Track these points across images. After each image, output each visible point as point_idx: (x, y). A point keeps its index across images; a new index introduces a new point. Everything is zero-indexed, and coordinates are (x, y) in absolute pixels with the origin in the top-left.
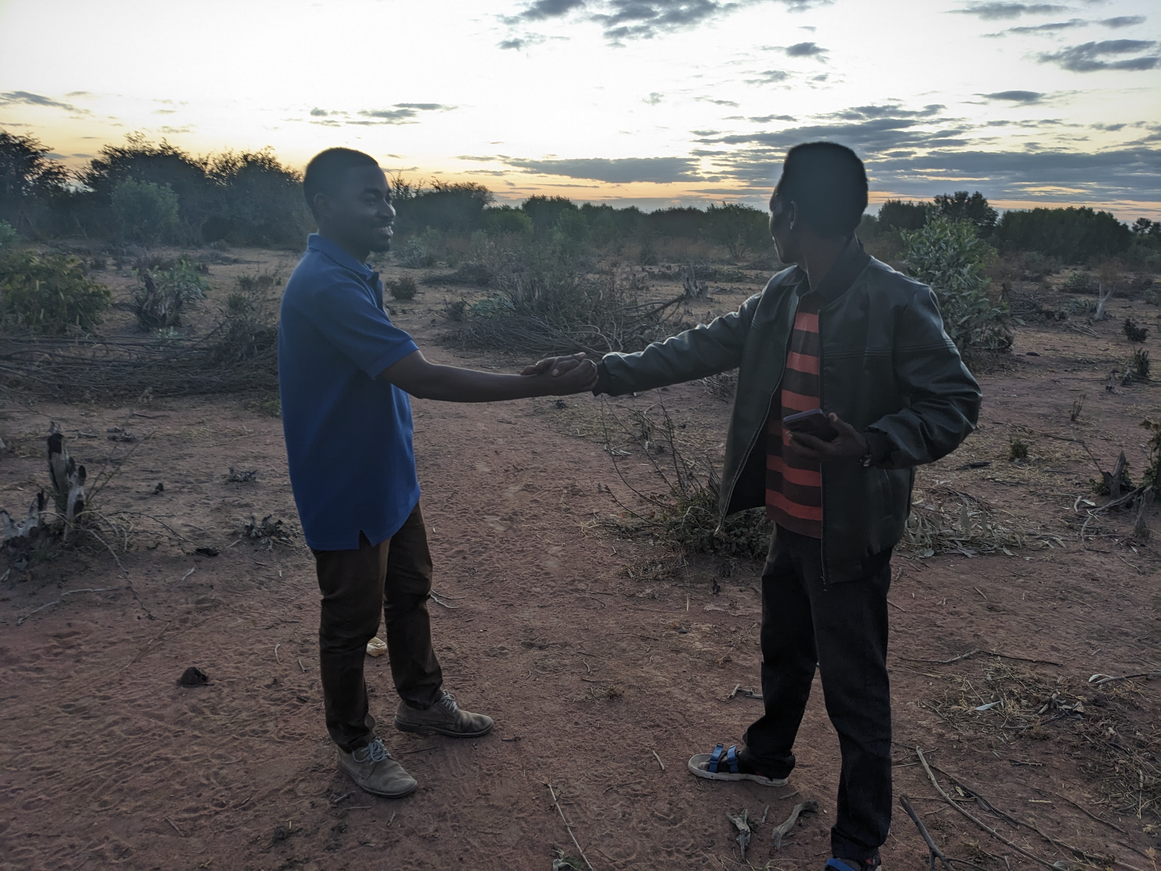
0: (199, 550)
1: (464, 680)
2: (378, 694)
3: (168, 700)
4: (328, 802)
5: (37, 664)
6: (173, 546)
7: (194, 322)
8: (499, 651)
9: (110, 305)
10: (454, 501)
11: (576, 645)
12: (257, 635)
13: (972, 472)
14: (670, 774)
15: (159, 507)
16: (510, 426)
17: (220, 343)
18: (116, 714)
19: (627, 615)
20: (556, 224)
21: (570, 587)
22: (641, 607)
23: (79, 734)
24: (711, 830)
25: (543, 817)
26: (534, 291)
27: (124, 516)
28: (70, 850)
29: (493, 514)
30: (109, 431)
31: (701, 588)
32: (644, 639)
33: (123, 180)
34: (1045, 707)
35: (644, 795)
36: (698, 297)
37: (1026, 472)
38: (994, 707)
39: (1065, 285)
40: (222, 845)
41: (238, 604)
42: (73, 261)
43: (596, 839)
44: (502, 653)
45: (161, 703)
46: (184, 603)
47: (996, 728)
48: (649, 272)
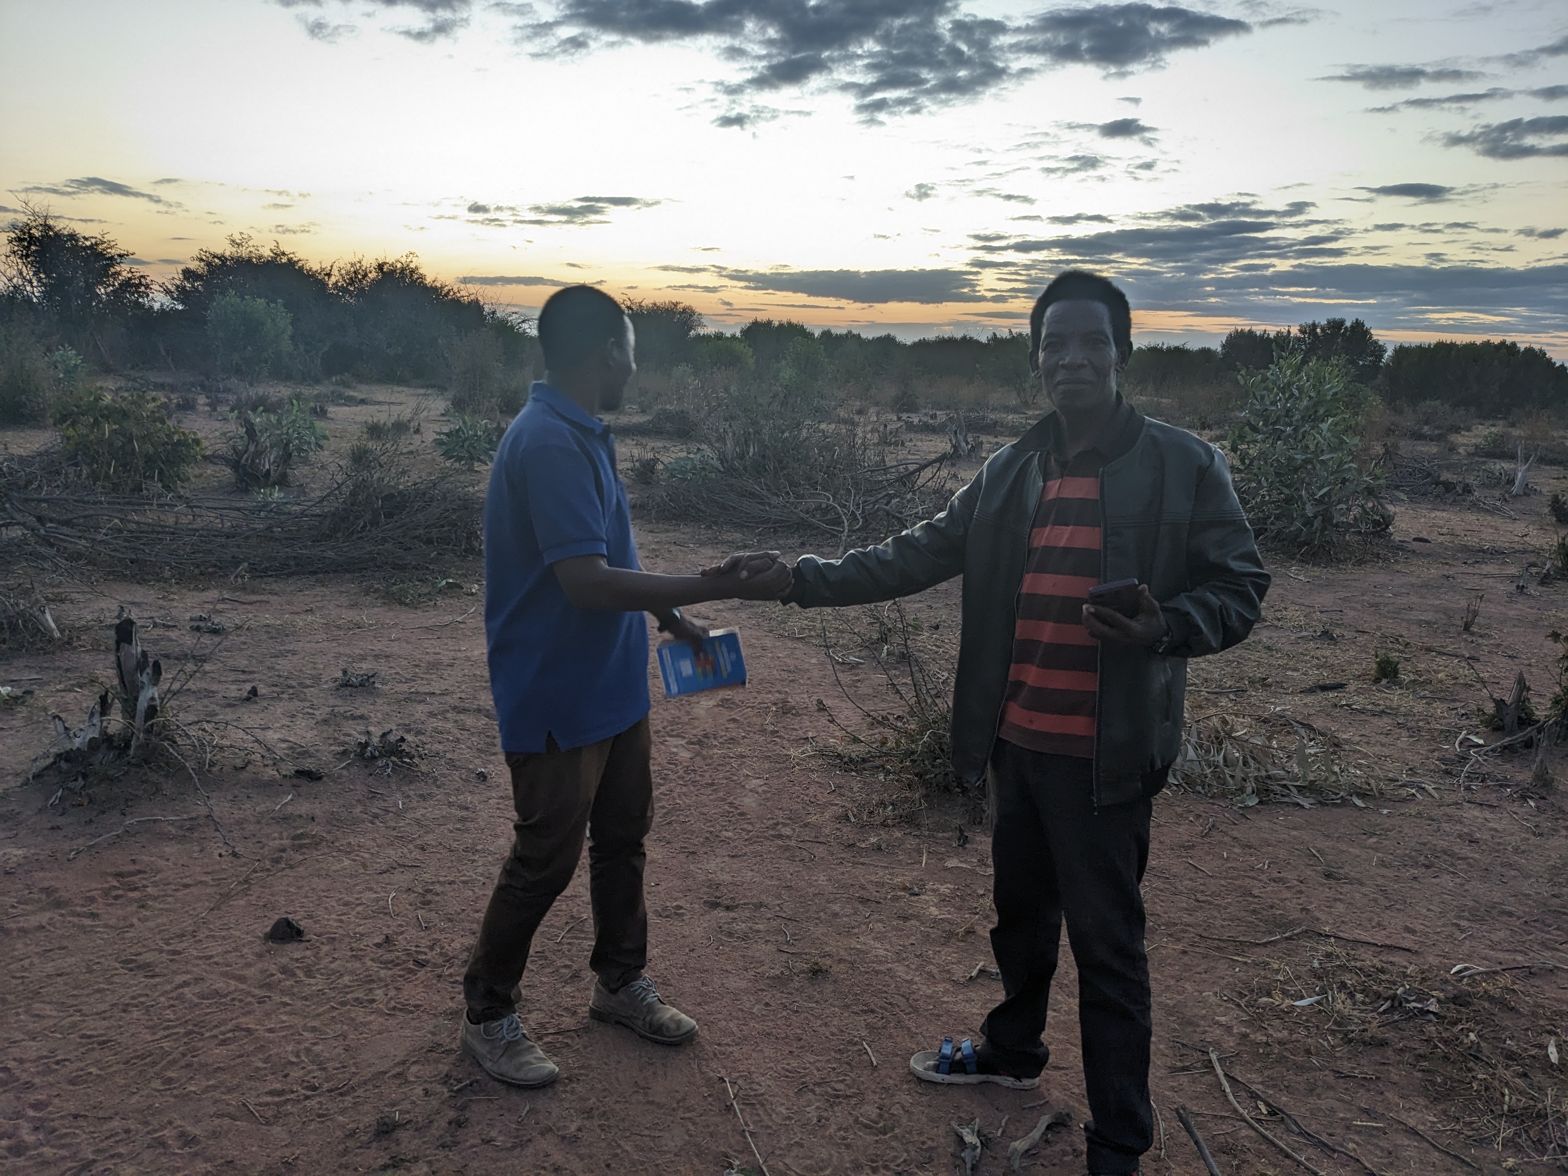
0: (297, 772)
3: (251, 958)
4: (445, 1090)
5: (93, 908)
6: (267, 766)
7: (303, 481)
8: (673, 911)
9: (199, 457)
11: (774, 906)
12: (367, 881)
13: (1321, 695)
14: (883, 1072)
15: (251, 717)
17: (337, 508)
18: (187, 972)
19: (843, 870)
20: (785, 358)
21: (772, 833)
22: (862, 860)
23: (140, 995)
24: (930, 1143)
25: (715, 1119)
26: (748, 446)
27: (206, 726)
28: (125, 1136)
29: (678, 736)
30: (192, 619)
31: (943, 838)
32: (864, 901)
33: (223, 295)
34: (1388, 1004)
35: (848, 1097)
36: (969, 455)
37: (1395, 697)
38: (1319, 1003)
39: (1477, 446)
40: (313, 1137)
41: (344, 842)
42: (154, 400)
43: (781, 1149)
44: (677, 913)
45: (244, 961)
46: (277, 838)
47: (1318, 1027)
48: (906, 422)
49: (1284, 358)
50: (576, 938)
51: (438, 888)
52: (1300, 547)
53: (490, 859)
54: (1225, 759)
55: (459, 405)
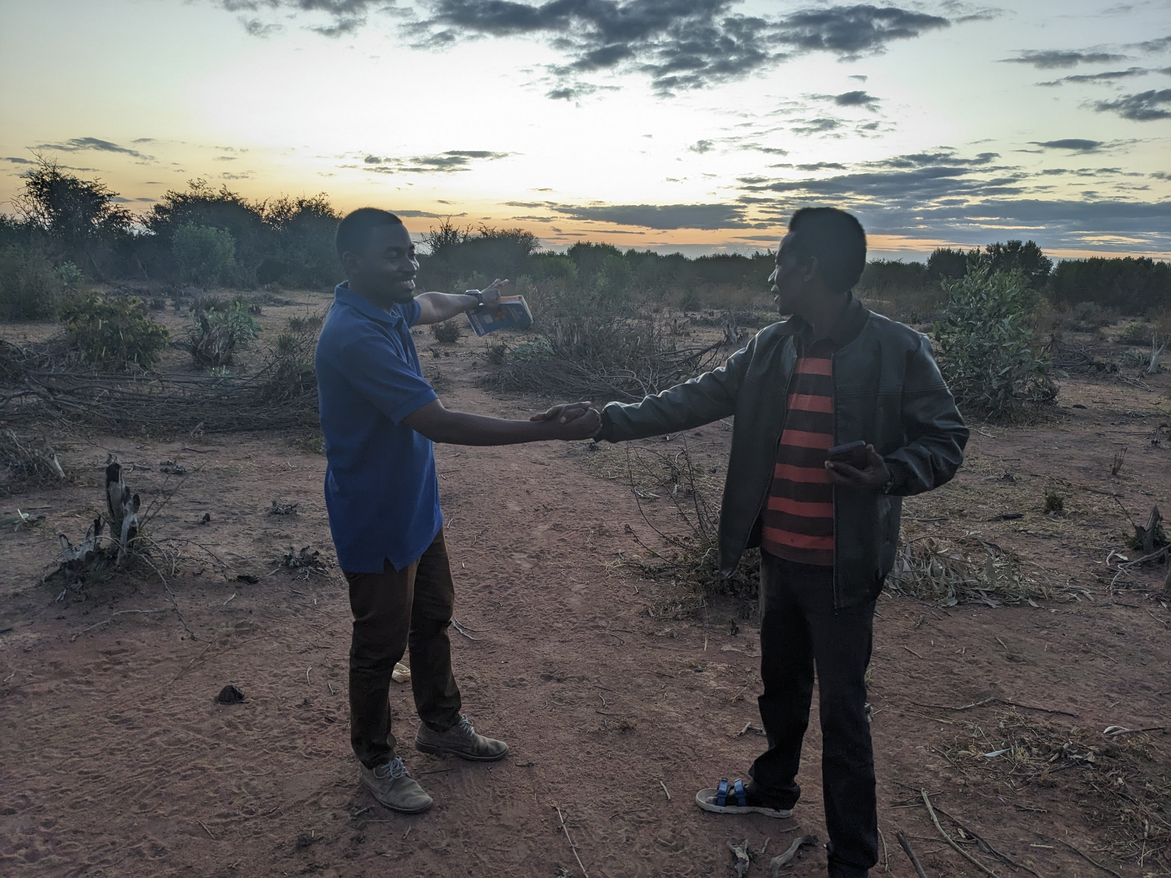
0: (239, 577)
1: (483, 708)
2: (401, 718)
3: (205, 715)
4: (348, 815)
5: (88, 677)
6: (217, 572)
7: (245, 361)
8: (518, 682)
9: (167, 344)
10: (484, 538)
11: (594, 679)
12: (290, 658)
13: (1005, 523)
14: (675, 804)
15: (205, 536)
16: (543, 467)
17: (269, 382)
18: (159, 725)
19: (645, 652)
20: (600, 271)
21: (592, 624)
22: (659, 645)
23: (123, 742)
24: (711, 858)
25: (550, 838)
26: (573, 336)
27: (171, 542)
28: (111, 847)
29: (521, 552)
30: (161, 464)
31: (720, 629)
32: (660, 676)
33: (184, 224)
34: (1056, 756)
35: (649, 822)
36: (738, 342)
37: (1060, 525)
38: (1004, 754)
39: (1121, 337)
40: (249, 849)
41: (274, 630)
42: (134, 302)
43: (599, 861)
44: (521, 684)
45: (200, 717)
46: (225, 626)
47: (1003, 774)
48: (691, 319)
49: (975, 270)
51: (343, 664)
52: (987, 412)
54: (932, 570)
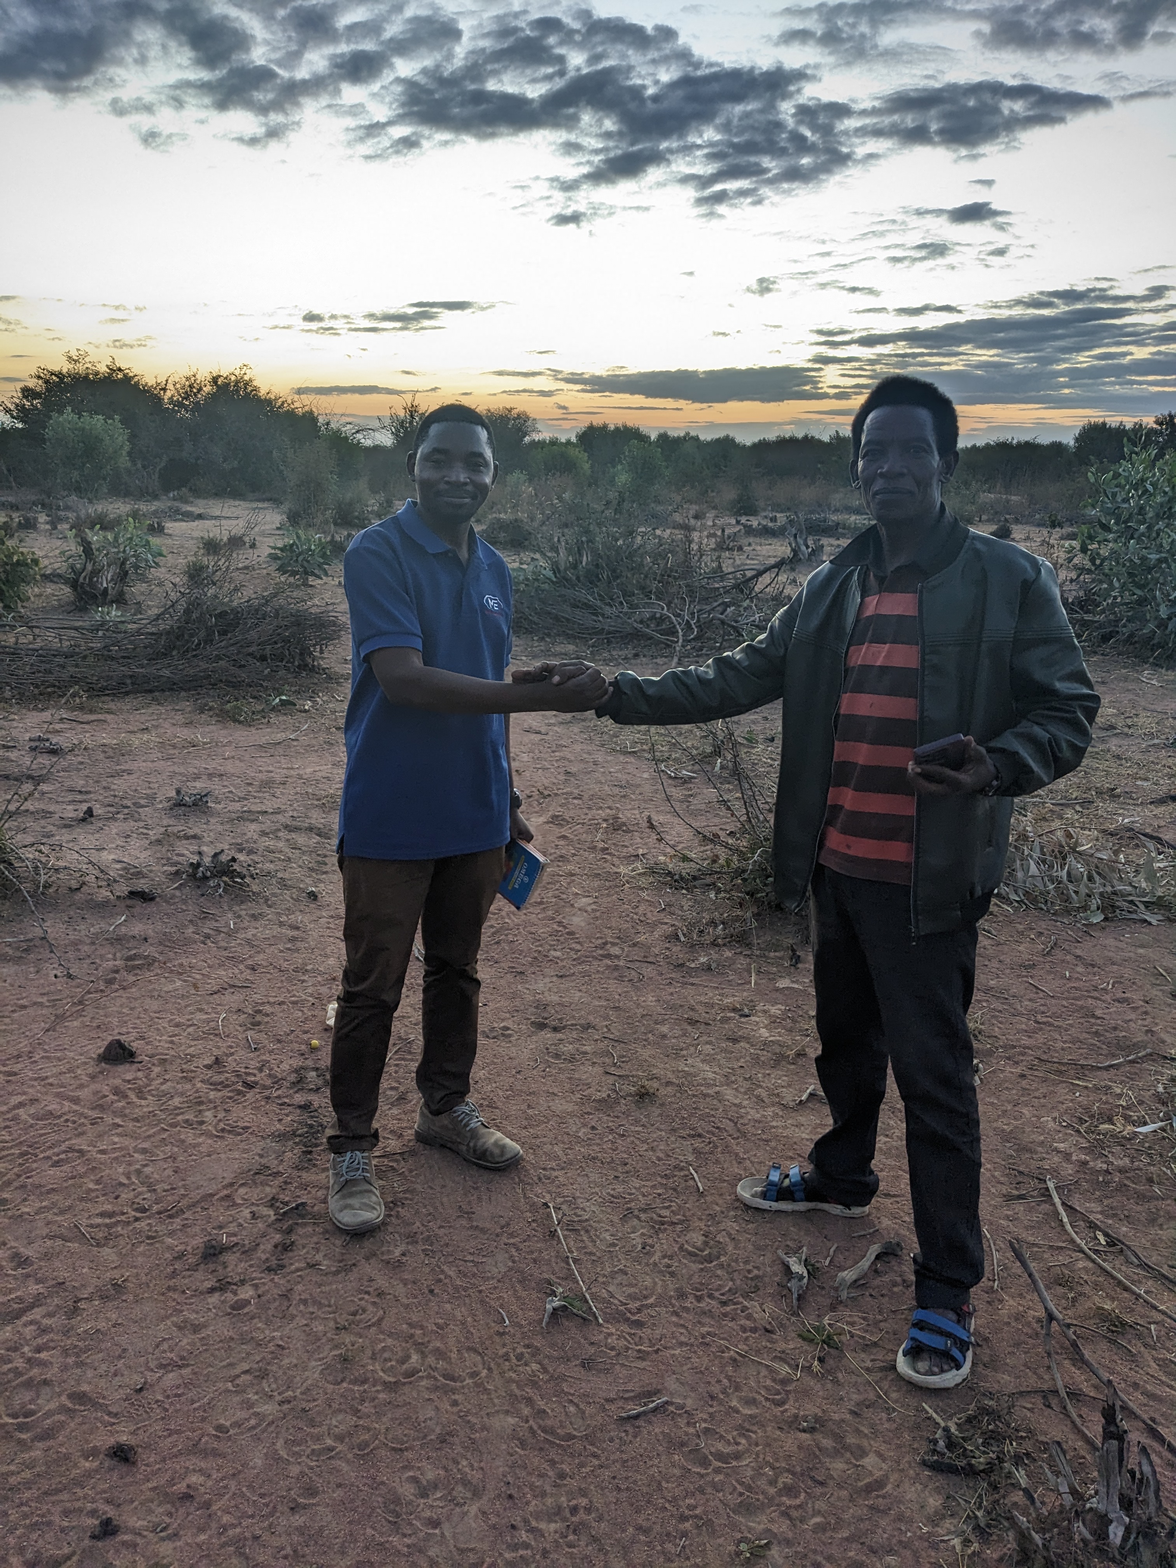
0: (132, 893)
3: (85, 1079)
4: (272, 1213)
6: (101, 887)
7: (140, 598)
8: (501, 1032)
9: (38, 577)
11: (602, 1027)
12: (197, 1002)
13: (1172, 806)
14: (709, 1199)
15: (86, 838)
16: (539, 737)
17: (172, 627)
18: (25, 1093)
19: (672, 990)
20: (620, 462)
21: (601, 952)
22: (692, 980)
24: (756, 1272)
25: (539, 1245)
26: (581, 555)
27: (43, 848)
30: (31, 740)
31: (775, 958)
32: (692, 1022)
33: (61, 412)
35: (673, 1223)
36: (809, 559)
38: (1163, 1129)
40: (140, 1259)
41: (176, 963)
43: (604, 1276)
44: (504, 1034)
45: (78, 1082)
46: (111, 959)
47: (1161, 1156)
48: (745, 526)
49: (1136, 453)
50: (403, 1059)
51: (268, 1009)
52: (1153, 650)
53: (320, 979)
54: (1069, 874)
55: (294, 518)
